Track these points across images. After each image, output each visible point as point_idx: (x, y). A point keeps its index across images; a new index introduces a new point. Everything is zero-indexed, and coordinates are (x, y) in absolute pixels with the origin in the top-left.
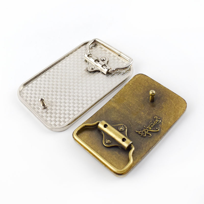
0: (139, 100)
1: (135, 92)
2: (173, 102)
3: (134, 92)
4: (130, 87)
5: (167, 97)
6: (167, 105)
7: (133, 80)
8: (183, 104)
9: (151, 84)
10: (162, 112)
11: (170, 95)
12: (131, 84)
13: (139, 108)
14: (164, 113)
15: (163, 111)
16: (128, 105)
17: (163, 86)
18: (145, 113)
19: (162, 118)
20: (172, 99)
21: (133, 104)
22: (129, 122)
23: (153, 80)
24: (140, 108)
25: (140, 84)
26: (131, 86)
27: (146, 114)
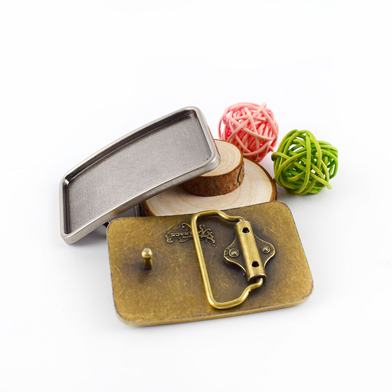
0: (166, 280)
1: (158, 296)
2: (125, 239)
3: (160, 298)
4: (158, 309)
5: (125, 251)
6: (137, 242)
7: (143, 317)
8: (116, 225)
9: (123, 286)
10: (153, 240)
11: (116, 249)
12: (152, 314)
13: (177, 271)
14: (152, 237)
15: (149, 241)
16: (189, 286)
17: (111, 269)
18: (177, 257)
19: (163, 233)
20: (121, 243)
21: (180, 283)
22: (210, 262)
23: (113, 289)
24: (177, 268)
25: (138, 303)
26: (154, 312)
27: (178, 255)
